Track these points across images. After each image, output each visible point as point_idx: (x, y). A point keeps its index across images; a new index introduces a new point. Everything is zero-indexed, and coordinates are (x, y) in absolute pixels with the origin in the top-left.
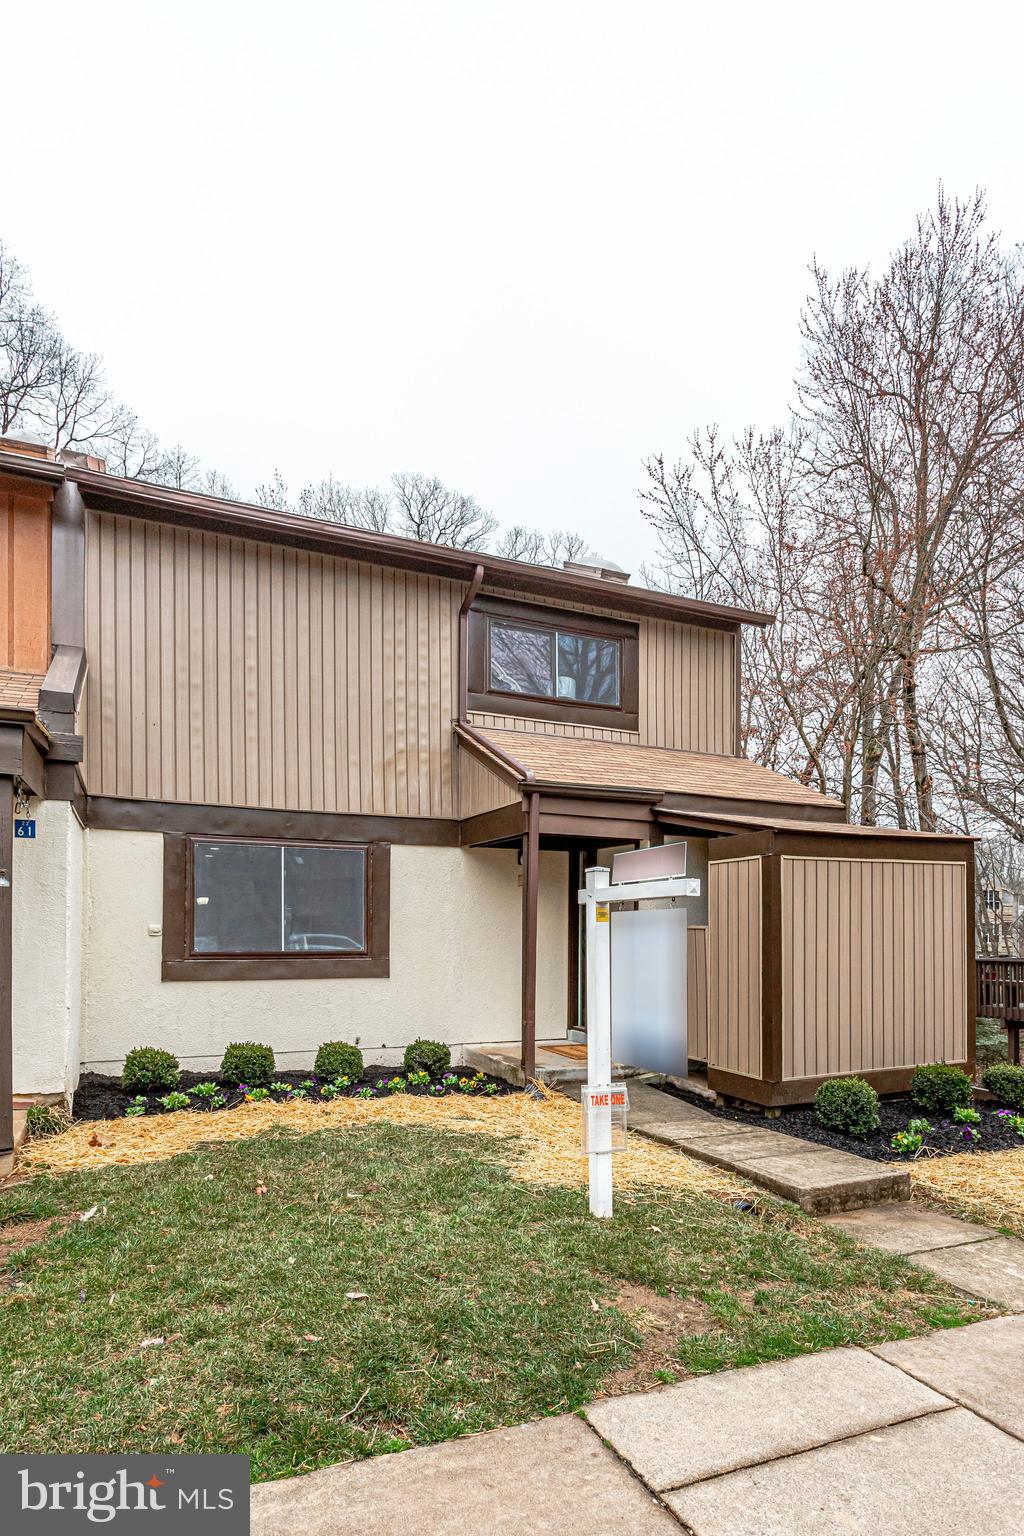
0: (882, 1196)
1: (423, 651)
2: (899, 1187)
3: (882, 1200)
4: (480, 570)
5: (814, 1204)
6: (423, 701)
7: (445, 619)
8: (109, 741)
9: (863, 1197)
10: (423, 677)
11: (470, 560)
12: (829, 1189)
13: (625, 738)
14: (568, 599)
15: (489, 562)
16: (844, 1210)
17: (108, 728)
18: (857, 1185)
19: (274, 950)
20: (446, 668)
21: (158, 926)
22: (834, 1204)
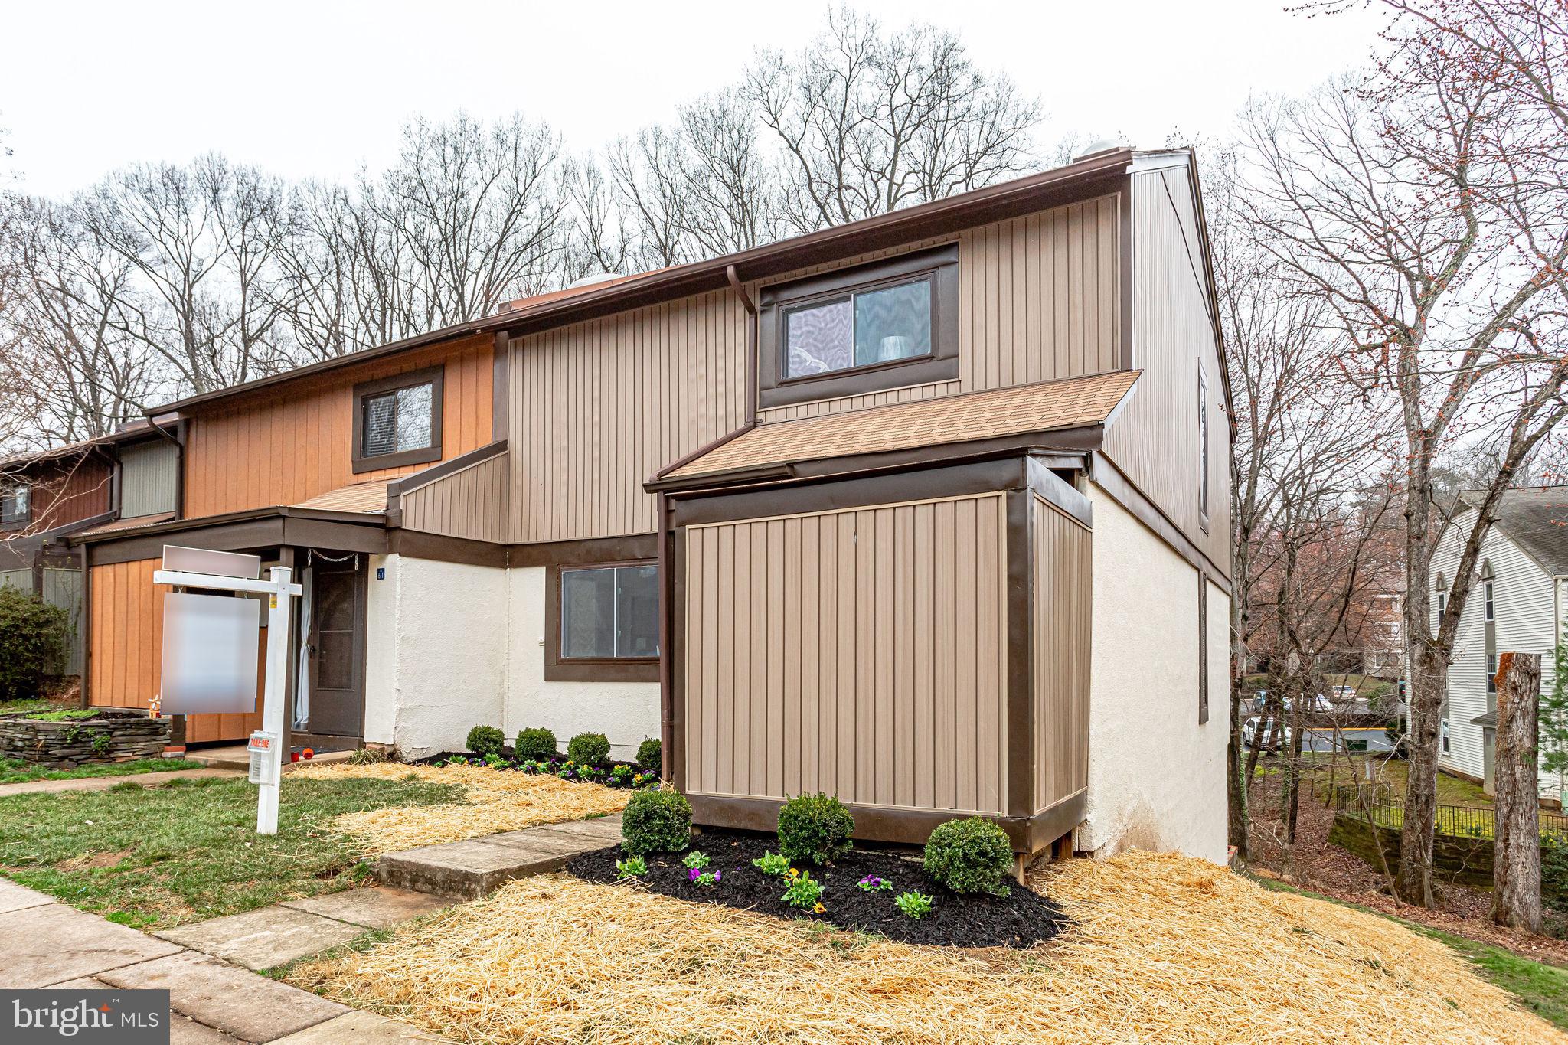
0: (451, 888)
1: (721, 363)
2: (470, 884)
3: (451, 893)
4: (731, 270)
5: (388, 872)
6: (721, 412)
7: (740, 325)
8: (519, 503)
9: (431, 881)
10: (721, 389)
11: (717, 265)
12: (402, 863)
13: (941, 390)
14: (866, 250)
15: (735, 258)
16: (413, 889)
17: (519, 493)
18: (427, 868)
19: (607, 656)
20: (740, 373)
21: (542, 638)
22: (405, 879)
